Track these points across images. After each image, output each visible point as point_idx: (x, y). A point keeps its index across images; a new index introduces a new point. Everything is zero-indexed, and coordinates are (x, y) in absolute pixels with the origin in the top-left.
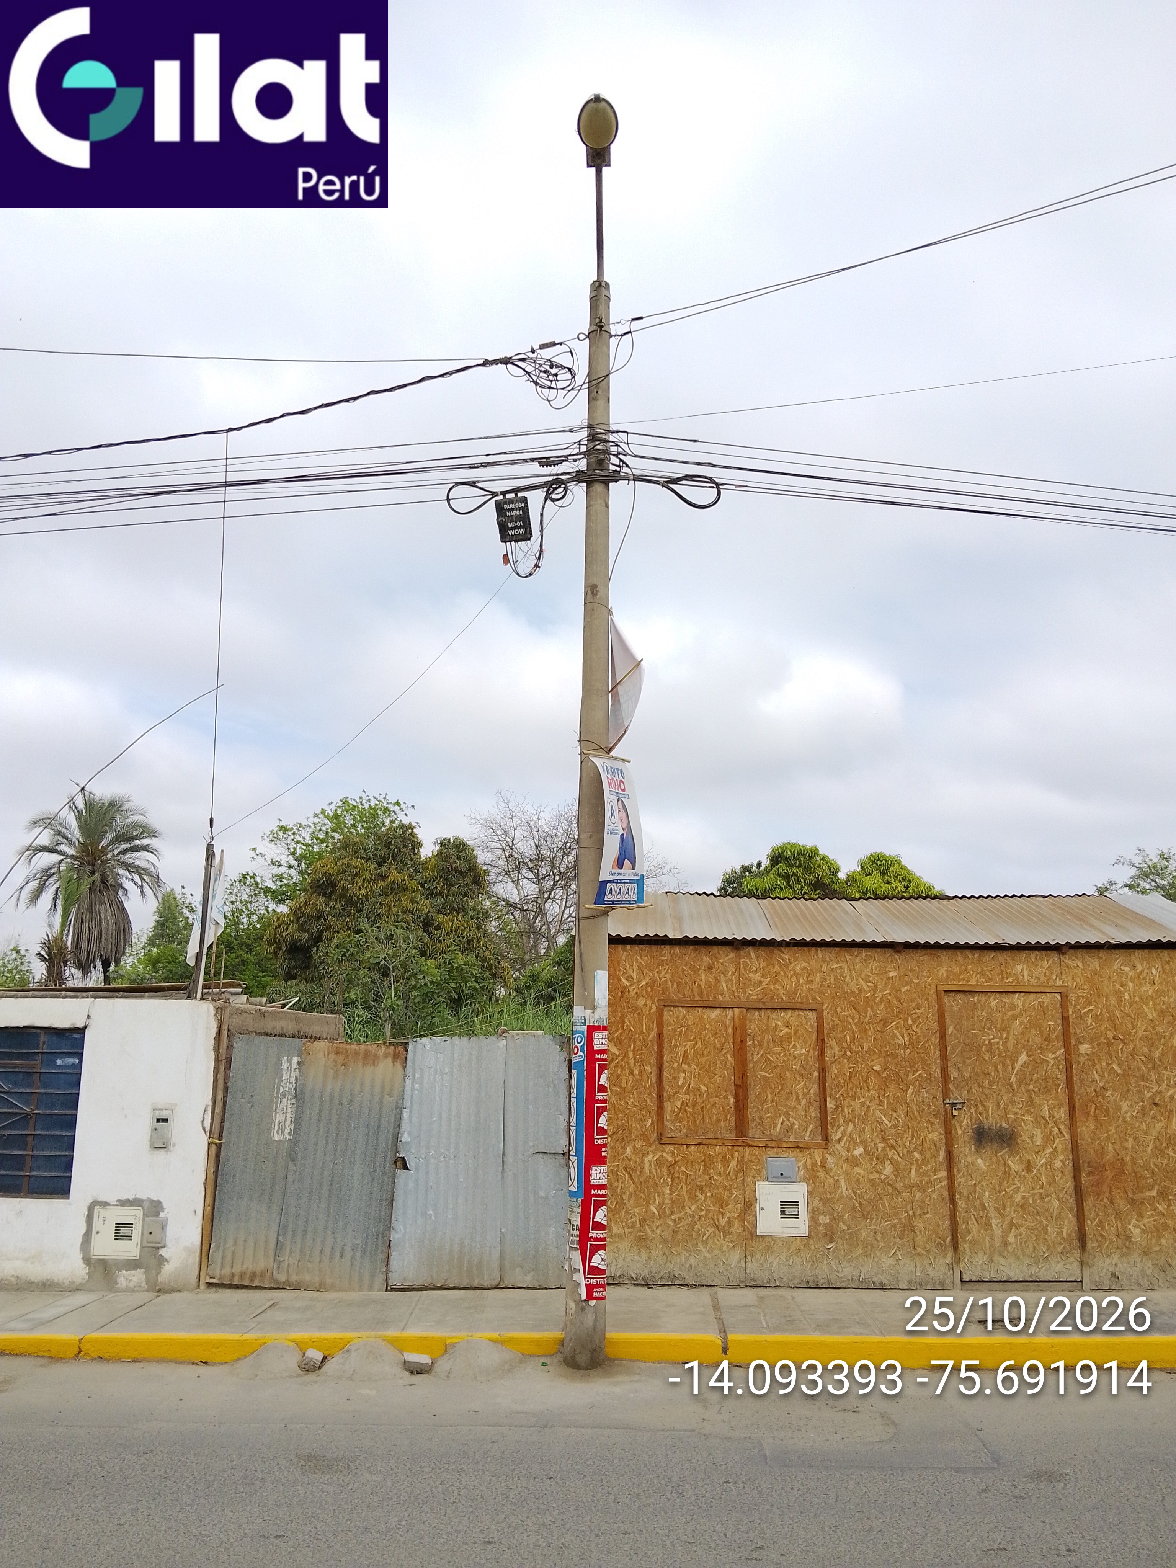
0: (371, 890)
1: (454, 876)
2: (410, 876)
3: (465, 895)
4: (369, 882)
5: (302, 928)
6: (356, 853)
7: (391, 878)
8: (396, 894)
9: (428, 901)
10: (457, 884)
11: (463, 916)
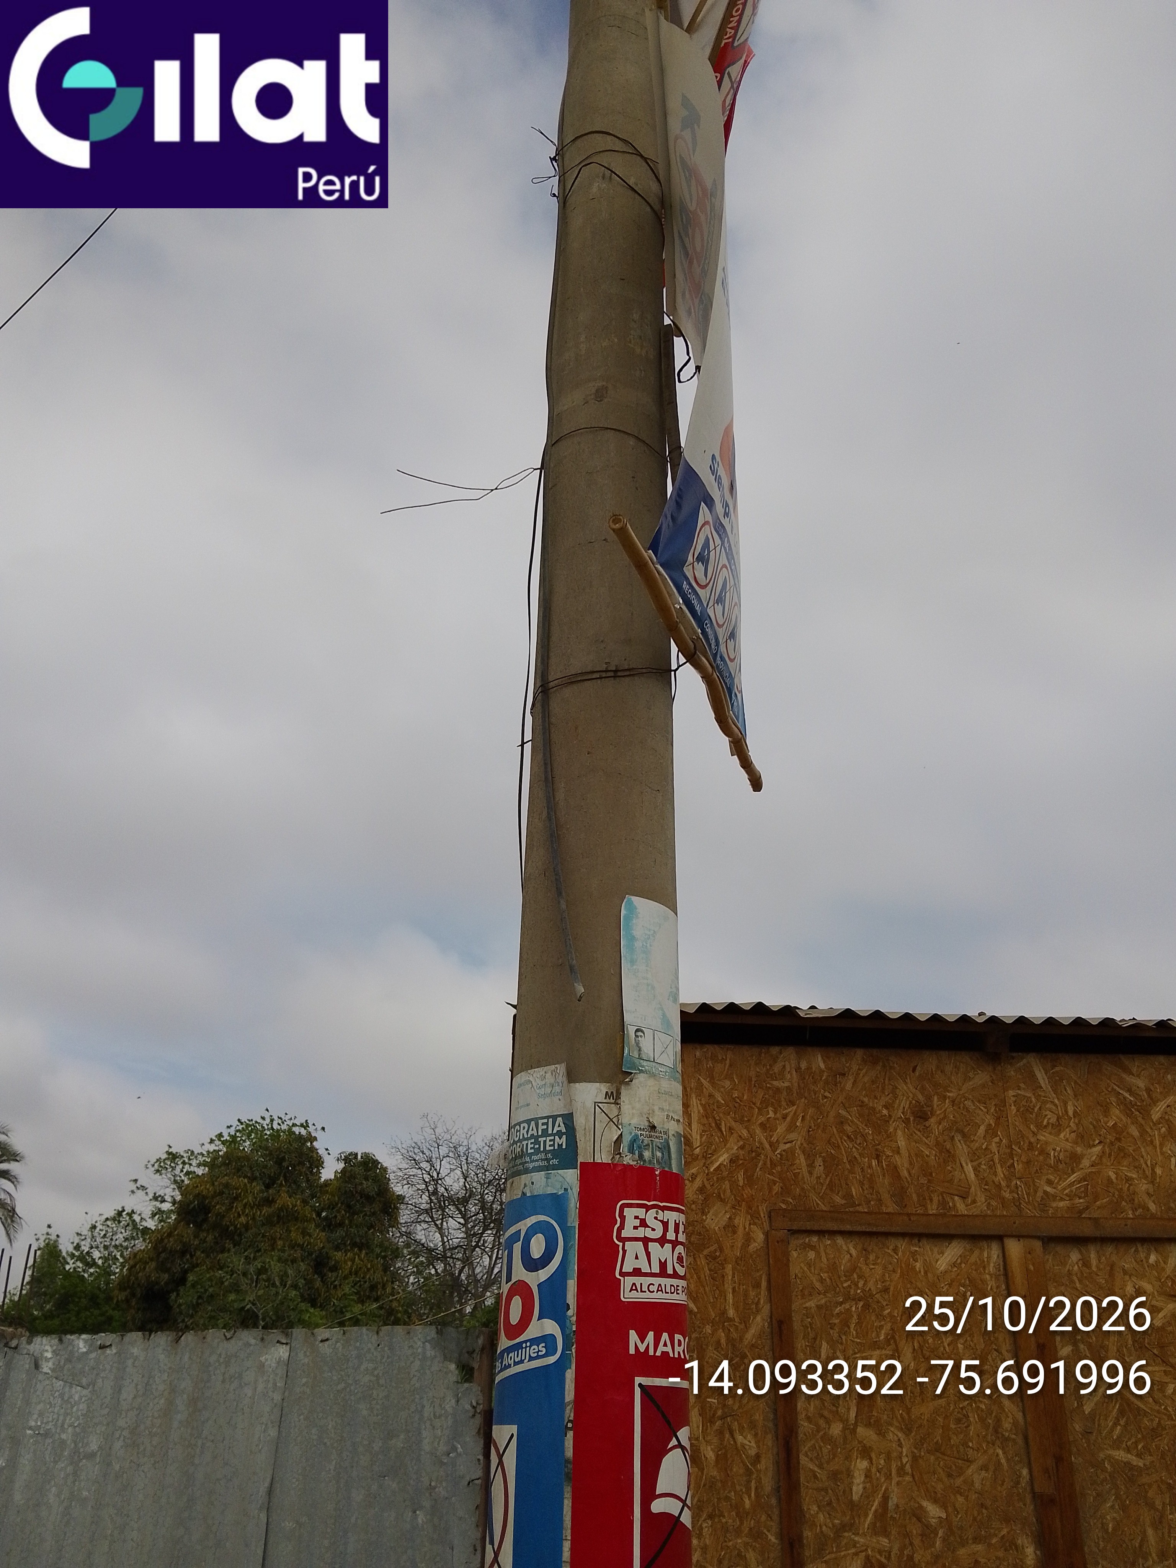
0: (254, 1219)
1: (358, 1201)
2: (305, 1202)
3: (372, 1226)
4: (252, 1208)
5: (162, 1267)
6: (239, 1170)
7: (279, 1203)
8: (284, 1223)
9: (324, 1234)
10: (361, 1212)
11: (367, 1254)
